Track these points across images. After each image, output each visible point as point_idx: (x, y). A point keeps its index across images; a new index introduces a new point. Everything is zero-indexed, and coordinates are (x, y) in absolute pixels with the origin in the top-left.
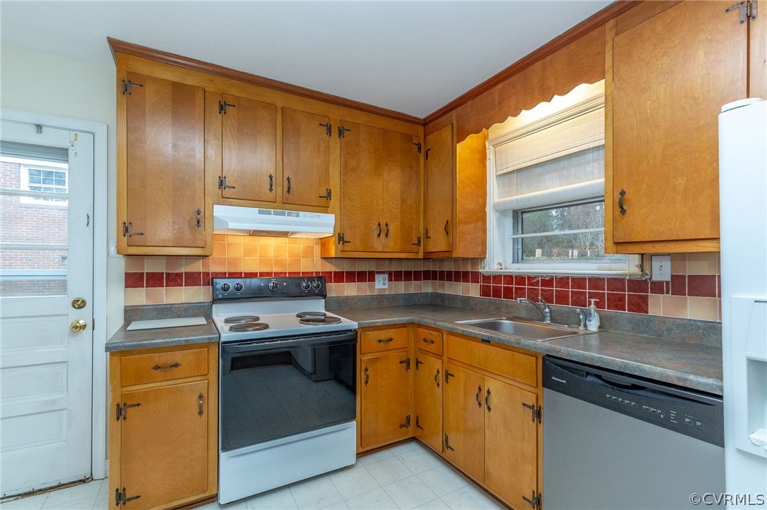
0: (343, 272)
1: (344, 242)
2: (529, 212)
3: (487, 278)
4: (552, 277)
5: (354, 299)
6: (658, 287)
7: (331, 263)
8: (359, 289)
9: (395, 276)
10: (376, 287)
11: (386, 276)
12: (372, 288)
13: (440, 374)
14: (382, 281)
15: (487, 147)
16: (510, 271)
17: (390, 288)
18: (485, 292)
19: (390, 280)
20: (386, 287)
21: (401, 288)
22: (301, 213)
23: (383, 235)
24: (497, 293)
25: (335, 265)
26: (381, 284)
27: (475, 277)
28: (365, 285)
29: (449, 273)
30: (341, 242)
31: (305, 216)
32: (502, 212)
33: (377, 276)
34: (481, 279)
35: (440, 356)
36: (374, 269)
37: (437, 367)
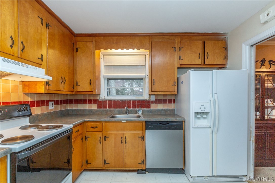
0: (35, 101)
1: (49, 85)
2: (111, 79)
3: (100, 102)
4: (126, 100)
5: (41, 115)
6: (152, 102)
7: (28, 96)
8: (42, 110)
9: (57, 103)
10: (49, 108)
11: (53, 102)
12: (48, 109)
13: (101, 139)
14: (52, 105)
15: (101, 54)
16: (106, 99)
17: (55, 109)
18: (100, 107)
19: (55, 104)
20: (53, 108)
21: (59, 108)
22: (29, 66)
23: (63, 83)
24: (105, 107)
25: (30, 97)
26: (51, 107)
27: (95, 101)
28: (44, 107)
29: (81, 100)
30: (47, 85)
31: (31, 68)
32: (105, 78)
33: (50, 102)
34: (98, 102)
35: (101, 131)
36: (48, 99)
37: (100, 136)
